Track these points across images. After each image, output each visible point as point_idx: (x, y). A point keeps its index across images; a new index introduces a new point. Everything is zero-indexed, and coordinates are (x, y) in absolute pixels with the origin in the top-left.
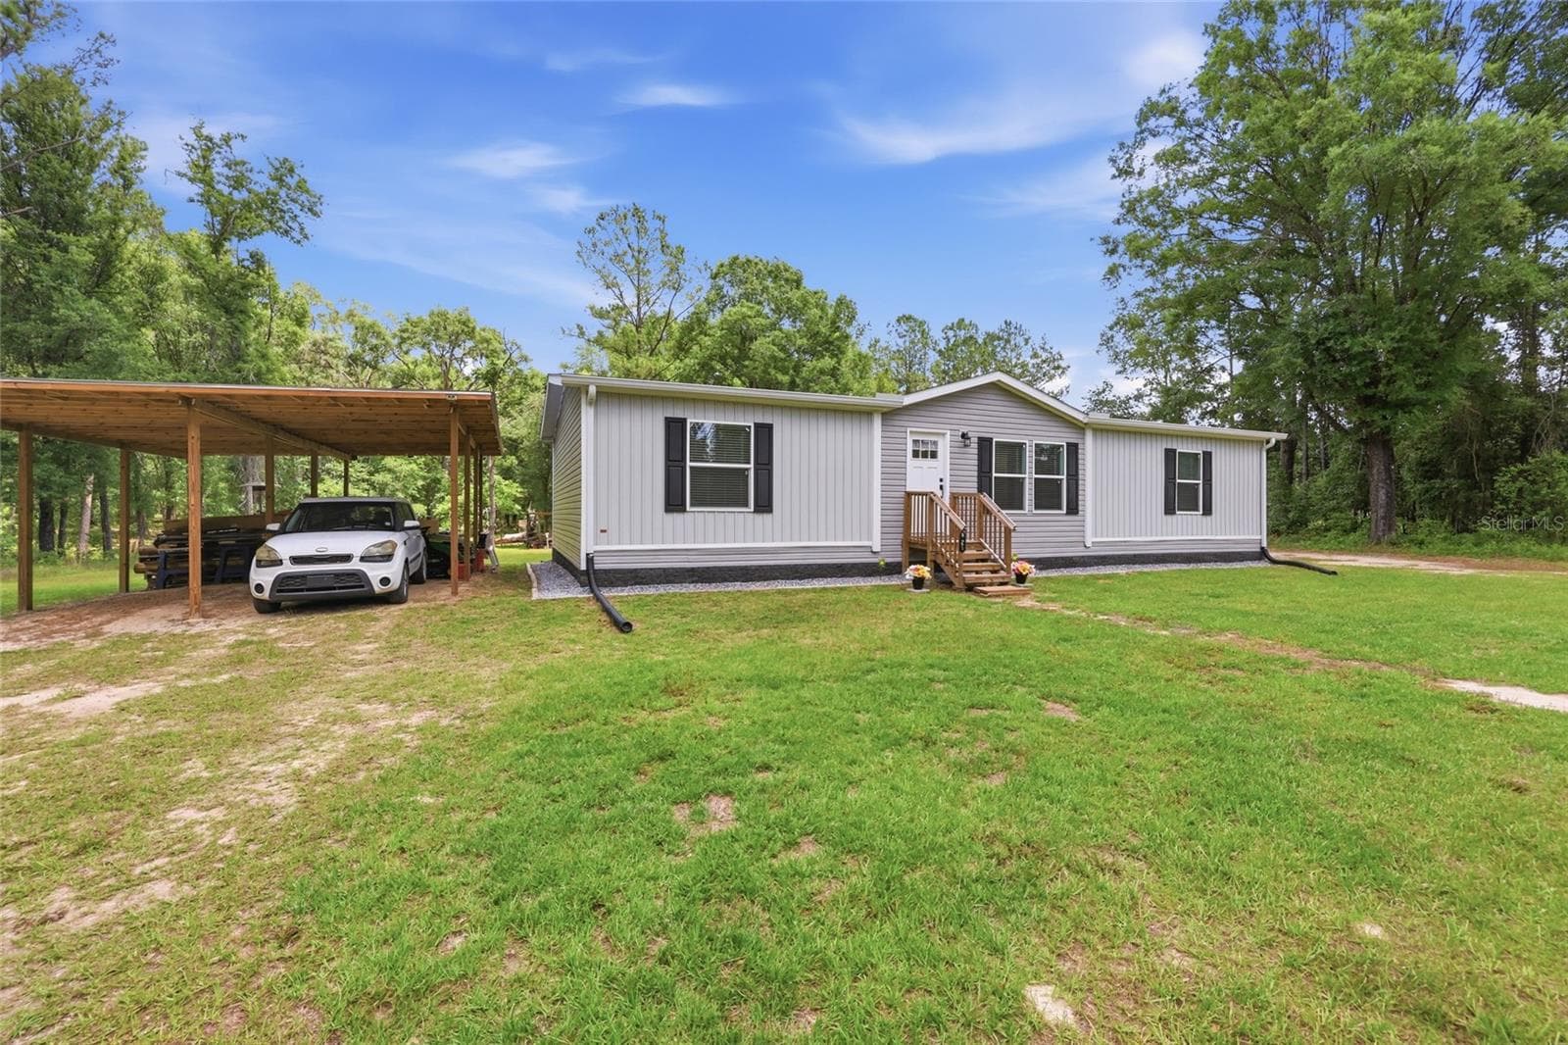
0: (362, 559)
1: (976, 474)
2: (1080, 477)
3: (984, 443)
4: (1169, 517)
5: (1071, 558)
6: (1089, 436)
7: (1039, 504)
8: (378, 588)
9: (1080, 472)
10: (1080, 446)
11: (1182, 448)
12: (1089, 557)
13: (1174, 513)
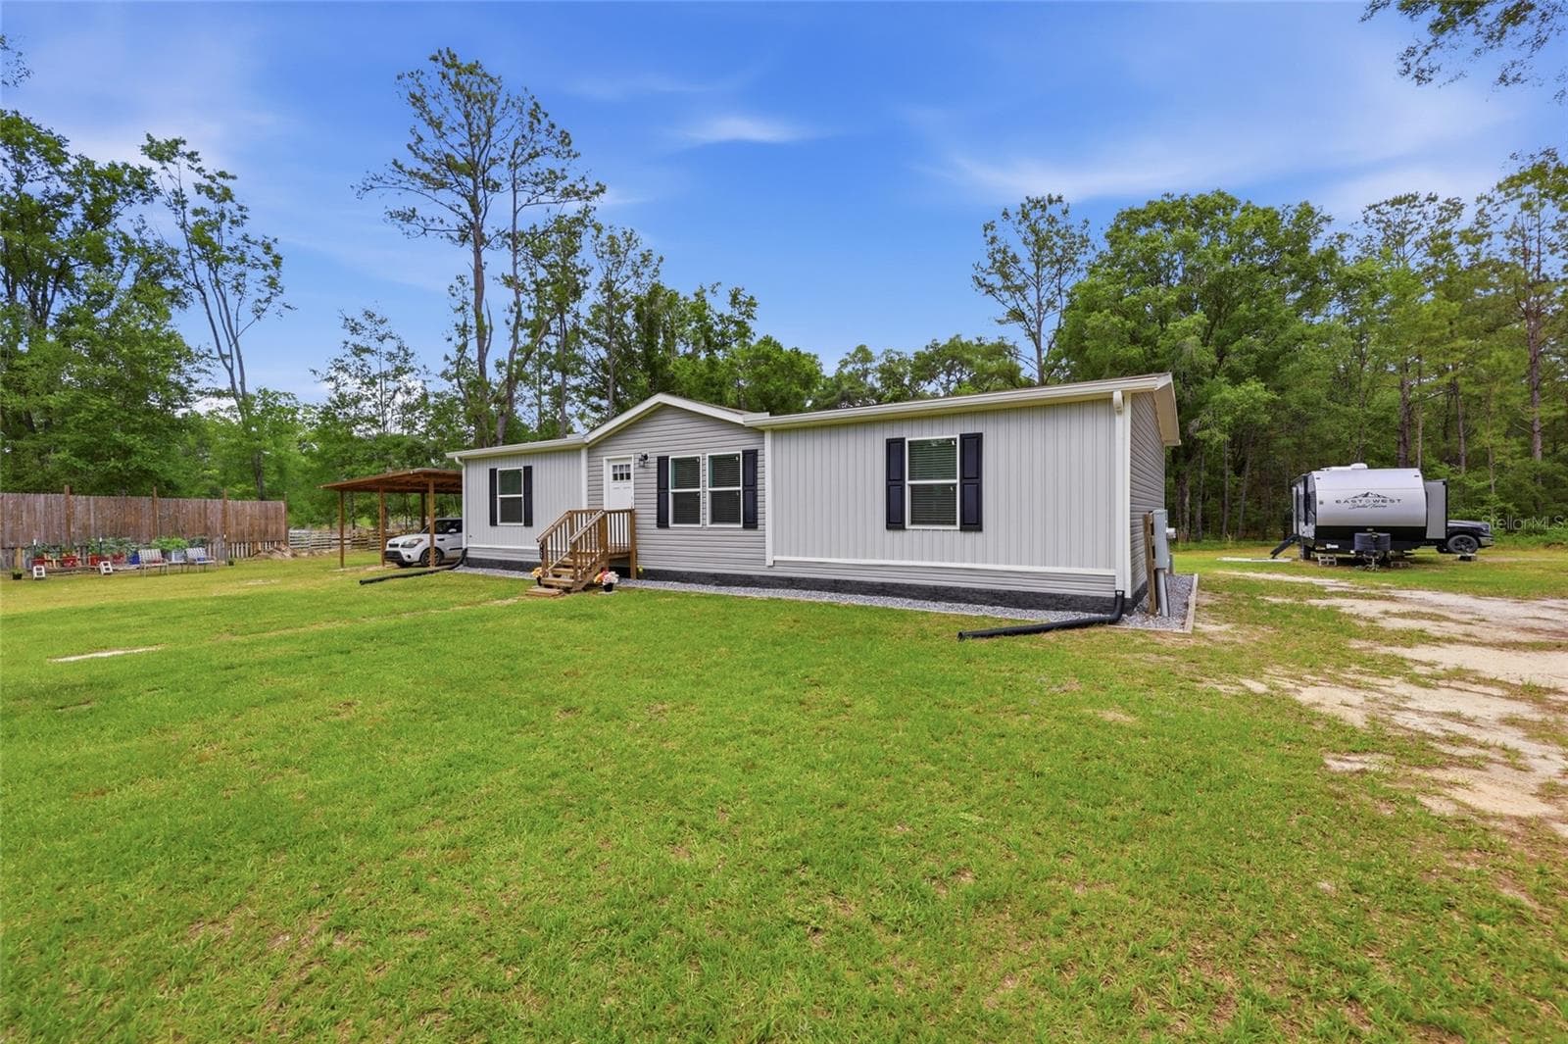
0: (403, 546)
1: (655, 491)
2: (759, 487)
3: (662, 461)
4: (890, 534)
5: (749, 577)
6: (768, 439)
7: (716, 518)
8: (406, 559)
9: (759, 481)
10: (759, 452)
11: (912, 435)
12: (773, 577)
13: (903, 528)
